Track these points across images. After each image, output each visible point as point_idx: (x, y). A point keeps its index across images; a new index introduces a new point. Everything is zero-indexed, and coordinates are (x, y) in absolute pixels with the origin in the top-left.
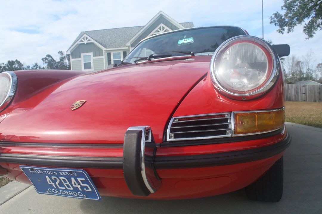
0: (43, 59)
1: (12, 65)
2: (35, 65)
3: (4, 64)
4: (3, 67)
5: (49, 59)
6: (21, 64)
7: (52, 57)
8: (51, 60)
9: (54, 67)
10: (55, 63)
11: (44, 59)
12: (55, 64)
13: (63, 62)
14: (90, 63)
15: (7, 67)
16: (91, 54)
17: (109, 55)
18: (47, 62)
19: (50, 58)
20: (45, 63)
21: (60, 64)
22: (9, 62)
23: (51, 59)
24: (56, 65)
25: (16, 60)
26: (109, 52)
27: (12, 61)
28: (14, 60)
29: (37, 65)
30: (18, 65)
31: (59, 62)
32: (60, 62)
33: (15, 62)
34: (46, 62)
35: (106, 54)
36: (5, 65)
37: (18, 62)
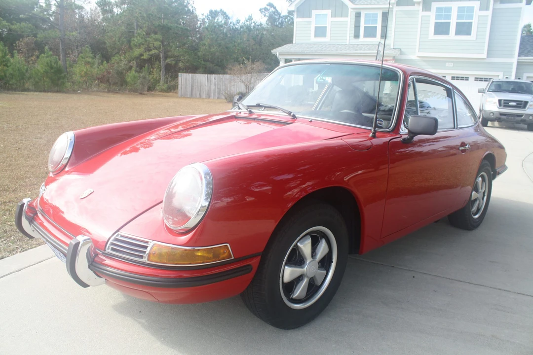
0: (260, 10)
1: (215, 19)
2: (249, 19)
3: (203, 15)
4: (201, 20)
5: (271, 10)
6: (227, 16)
7: (275, 8)
8: (274, 13)
9: (278, 23)
10: (280, 17)
11: (263, 10)
12: (279, 19)
13: (292, 16)
14: (326, 27)
15: (207, 19)
16: (329, 12)
17: (358, 16)
18: (267, 15)
19: (272, 8)
20: (263, 16)
21: (287, 20)
22: (211, 12)
23: (273, 10)
24: (280, 21)
25: (221, 10)
26: (358, 11)
27: (216, 11)
28: (218, 10)
29: (251, 20)
30: (222, 17)
31: (286, 17)
32: (288, 16)
33: (219, 13)
34: (265, 16)
35: (354, 13)
36: (204, 17)
37: (224, 14)
